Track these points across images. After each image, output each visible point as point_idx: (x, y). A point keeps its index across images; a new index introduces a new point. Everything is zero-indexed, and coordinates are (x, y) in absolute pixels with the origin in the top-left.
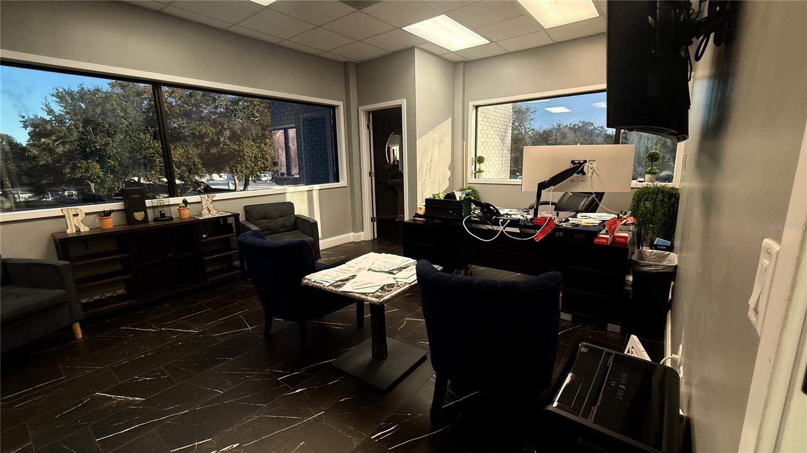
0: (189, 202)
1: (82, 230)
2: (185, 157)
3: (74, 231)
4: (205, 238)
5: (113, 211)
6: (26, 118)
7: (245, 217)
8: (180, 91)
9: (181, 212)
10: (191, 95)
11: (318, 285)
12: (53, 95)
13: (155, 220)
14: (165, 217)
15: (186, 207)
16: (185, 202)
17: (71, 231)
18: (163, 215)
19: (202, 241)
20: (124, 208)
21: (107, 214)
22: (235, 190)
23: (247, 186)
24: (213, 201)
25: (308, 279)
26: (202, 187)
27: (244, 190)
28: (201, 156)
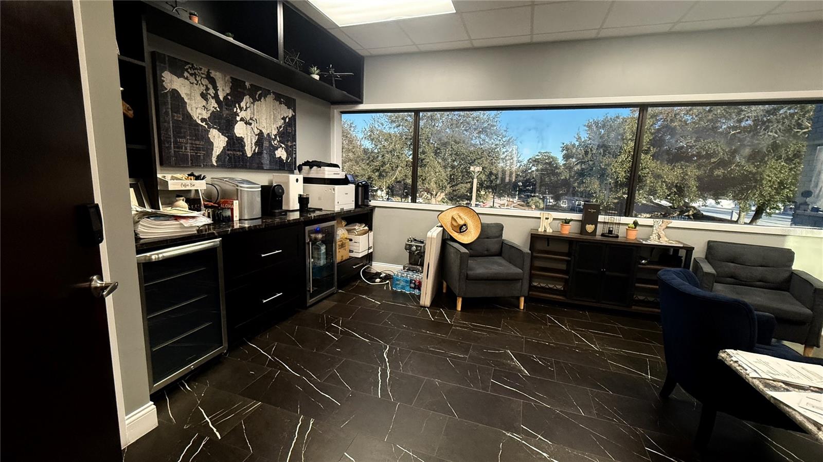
0: (640, 224)
1: (548, 231)
2: (680, 178)
3: (543, 230)
4: (643, 264)
5: (572, 220)
6: (565, 144)
7: (705, 254)
8: (696, 110)
9: (628, 233)
10: (710, 111)
11: (738, 368)
12: (585, 126)
13: (603, 235)
14: (612, 234)
15: (635, 228)
16: (636, 224)
17: (541, 230)
18: (610, 232)
19: (639, 266)
20: (581, 219)
21: (567, 222)
22: (736, 222)
23: (756, 219)
24: (667, 227)
25: (728, 354)
26: (691, 213)
27: (751, 223)
28: (699, 179)
